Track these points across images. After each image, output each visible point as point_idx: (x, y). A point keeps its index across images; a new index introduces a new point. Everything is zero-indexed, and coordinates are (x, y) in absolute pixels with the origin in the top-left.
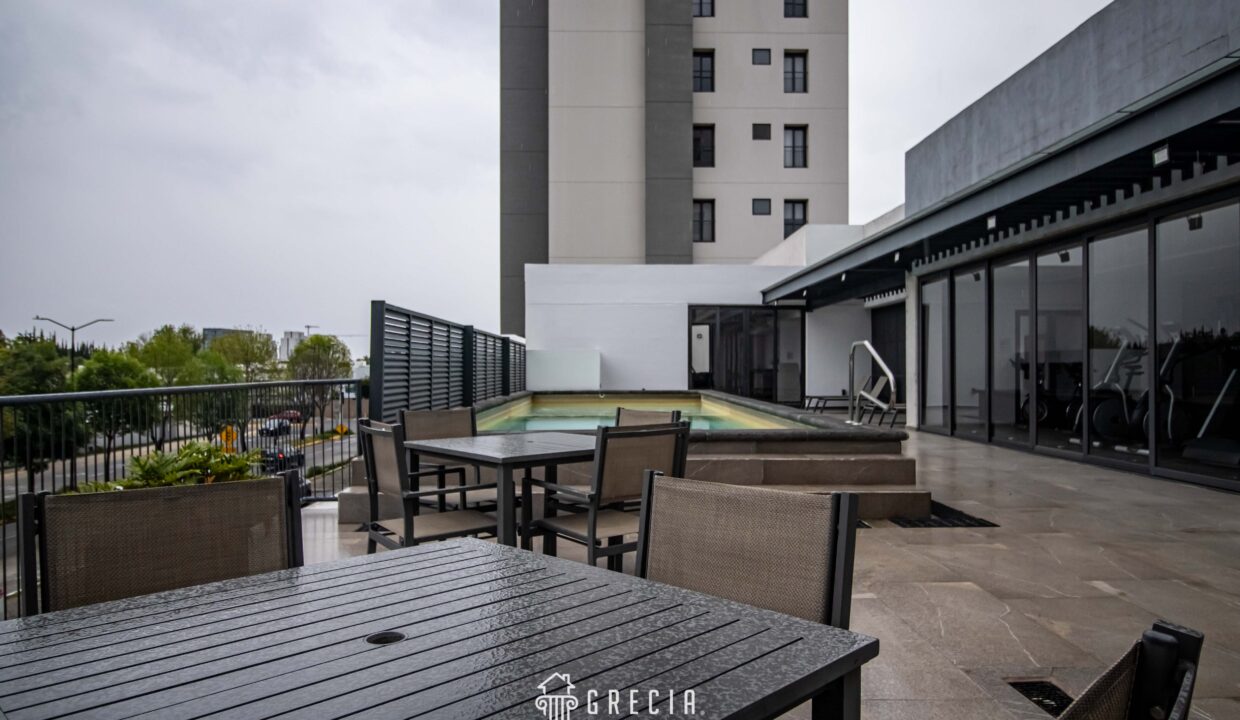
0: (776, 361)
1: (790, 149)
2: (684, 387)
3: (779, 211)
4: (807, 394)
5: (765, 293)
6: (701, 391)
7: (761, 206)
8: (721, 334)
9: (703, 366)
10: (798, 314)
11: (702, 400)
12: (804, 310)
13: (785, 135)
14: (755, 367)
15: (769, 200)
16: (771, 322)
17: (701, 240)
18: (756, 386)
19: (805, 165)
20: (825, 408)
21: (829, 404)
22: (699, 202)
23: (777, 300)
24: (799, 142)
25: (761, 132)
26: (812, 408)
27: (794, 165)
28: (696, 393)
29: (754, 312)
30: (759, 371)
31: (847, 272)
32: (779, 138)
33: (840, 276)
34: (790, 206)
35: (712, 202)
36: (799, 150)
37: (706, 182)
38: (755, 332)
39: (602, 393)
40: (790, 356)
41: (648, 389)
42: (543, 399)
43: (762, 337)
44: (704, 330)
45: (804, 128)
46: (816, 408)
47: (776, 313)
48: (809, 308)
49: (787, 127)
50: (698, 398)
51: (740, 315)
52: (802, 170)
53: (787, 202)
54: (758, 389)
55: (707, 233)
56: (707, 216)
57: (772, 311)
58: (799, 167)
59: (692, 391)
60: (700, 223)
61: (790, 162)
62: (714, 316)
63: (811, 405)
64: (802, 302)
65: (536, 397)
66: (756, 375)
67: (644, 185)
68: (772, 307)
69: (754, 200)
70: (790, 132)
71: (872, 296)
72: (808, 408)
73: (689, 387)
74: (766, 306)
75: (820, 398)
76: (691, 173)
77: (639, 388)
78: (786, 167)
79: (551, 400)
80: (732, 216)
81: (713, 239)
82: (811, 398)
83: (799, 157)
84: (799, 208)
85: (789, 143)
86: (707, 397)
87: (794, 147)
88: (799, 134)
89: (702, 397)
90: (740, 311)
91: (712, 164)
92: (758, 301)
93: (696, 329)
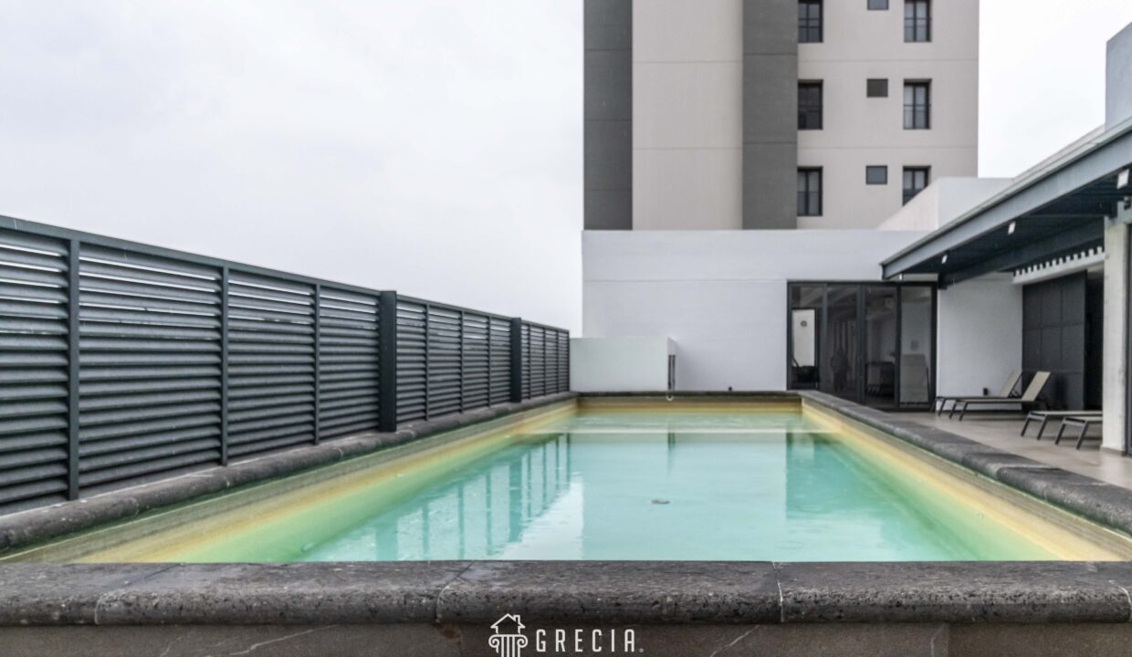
0: (897, 353)
1: (910, 108)
2: (782, 387)
3: (896, 180)
4: (938, 394)
5: (885, 266)
6: (801, 393)
7: (876, 175)
8: (829, 321)
9: (806, 357)
10: (927, 292)
11: (803, 404)
12: (935, 286)
13: (904, 92)
14: (870, 358)
15: (885, 168)
16: (891, 305)
17: (807, 213)
18: (870, 381)
19: (927, 126)
20: (966, 412)
21: (970, 407)
22: (805, 171)
23: (904, 272)
24: (921, 100)
25: (877, 88)
26: (947, 412)
27: (914, 127)
28: (796, 395)
29: (870, 290)
30: (874, 363)
31: (1018, 220)
32: (898, 96)
33: (1006, 226)
34: (910, 174)
35: (819, 170)
36: (921, 109)
37: (812, 148)
38: (869, 318)
39: (670, 394)
40: (914, 345)
41: (736, 388)
42: (591, 402)
43: (878, 324)
44: (809, 316)
45: (926, 84)
46: (952, 412)
47: (899, 290)
48: (942, 284)
49: (907, 83)
50: (797, 401)
51: (854, 297)
52: (925, 132)
53: (906, 169)
54: (872, 386)
55: (813, 206)
56: (813, 187)
57: (893, 289)
58: (920, 128)
59: (791, 392)
60: (806, 196)
61: (909, 123)
62: (820, 300)
63: (945, 408)
64: (933, 277)
65: (584, 400)
66: (870, 370)
67: (741, 151)
68: (894, 284)
69: (868, 168)
70: (910, 89)
71: (1024, 267)
72: (941, 412)
73: (788, 388)
74: (887, 282)
75: (958, 400)
76: (795, 136)
77: (725, 389)
78: (905, 128)
79: (603, 404)
80: (842, 185)
81: (820, 213)
82: (944, 400)
83: (921, 117)
84: (920, 176)
85: (910, 101)
86: (810, 401)
87: (914, 105)
88: (921, 91)
89: (803, 400)
90: (852, 290)
91: (819, 126)
92: (877, 276)
93: (799, 316)
